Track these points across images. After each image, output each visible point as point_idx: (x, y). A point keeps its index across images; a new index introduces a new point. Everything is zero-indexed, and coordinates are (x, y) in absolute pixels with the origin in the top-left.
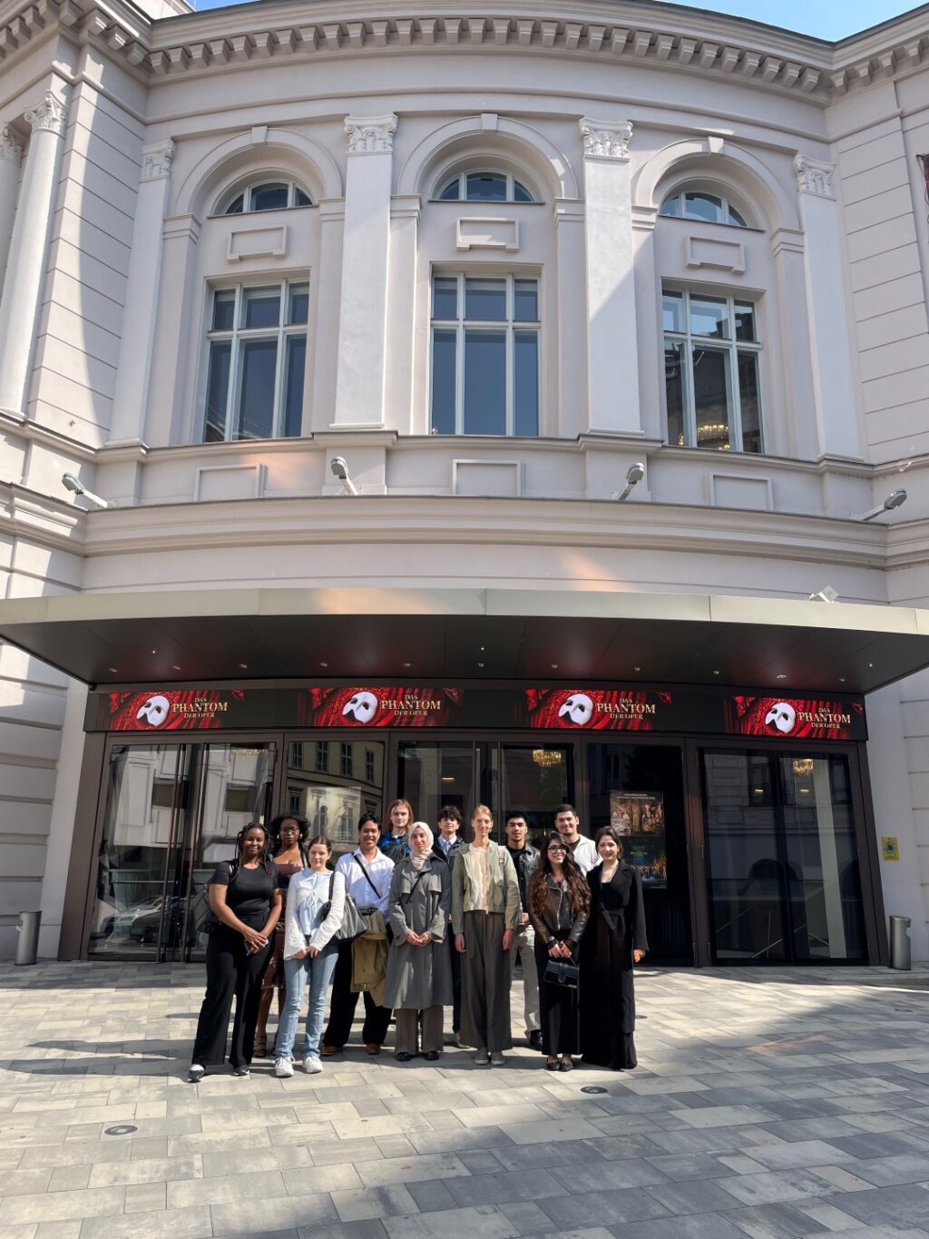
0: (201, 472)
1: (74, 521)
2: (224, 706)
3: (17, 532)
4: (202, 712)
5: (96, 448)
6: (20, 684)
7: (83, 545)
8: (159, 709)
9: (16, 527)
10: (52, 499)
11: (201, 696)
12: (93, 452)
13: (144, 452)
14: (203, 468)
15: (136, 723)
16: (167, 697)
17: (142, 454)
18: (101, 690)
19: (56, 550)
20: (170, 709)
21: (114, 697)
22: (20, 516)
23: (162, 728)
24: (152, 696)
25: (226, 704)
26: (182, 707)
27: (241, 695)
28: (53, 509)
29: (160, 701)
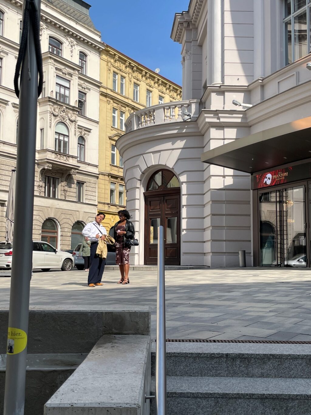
0: (278, 82)
1: (241, 116)
2: (286, 174)
3: (224, 125)
4: (281, 177)
5: (247, 85)
6: (232, 177)
7: (248, 123)
8: (269, 179)
9: (222, 124)
10: (231, 111)
11: (280, 171)
12: (246, 87)
13: (261, 81)
14: (279, 81)
15: (264, 184)
16: (271, 173)
17: (260, 82)
18: (254, 175)
19: (238, 128)
20: (272, 178)
21: (257, 176)
22: (222, 120)
23: (271, 185)
24: (267, 174)
25: (287, 173)
26: (275, 177)
27: (291, 168)
28: (232, 114)
29: (269, 175)
